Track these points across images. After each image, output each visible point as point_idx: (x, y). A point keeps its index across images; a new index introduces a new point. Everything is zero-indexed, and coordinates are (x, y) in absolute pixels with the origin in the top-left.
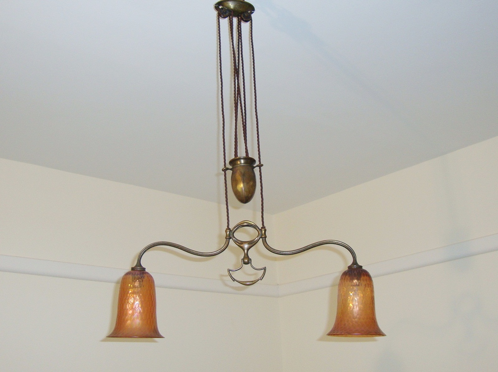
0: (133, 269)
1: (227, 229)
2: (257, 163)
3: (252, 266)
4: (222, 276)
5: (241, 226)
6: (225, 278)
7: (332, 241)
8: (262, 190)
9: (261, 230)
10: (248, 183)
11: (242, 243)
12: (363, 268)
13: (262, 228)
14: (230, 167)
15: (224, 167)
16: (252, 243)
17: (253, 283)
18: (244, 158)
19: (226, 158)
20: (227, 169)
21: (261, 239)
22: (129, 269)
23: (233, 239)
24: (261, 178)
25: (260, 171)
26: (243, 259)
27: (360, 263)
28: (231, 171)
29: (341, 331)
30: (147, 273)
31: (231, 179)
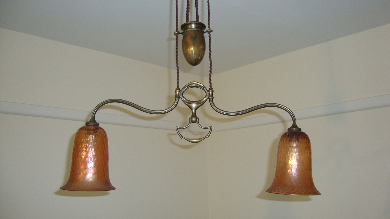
0: (87, 124)
1: (176, 89)
2: (207, 29)
3: (199, 125)
4: (170, 134)
5: (190, 86)
6: (172, 136)
7: (275, 104)
8: (210, 54)
9: (209, 91)
10: (198, 47)
11: (191, 102)
12: (302, 130)
13: (209, 89)
14: (182, 32)
15: (176, 31)
16: (200, 103)
17: (200, 140)
18: (195, 24)
19: (178, 23)
20: (179, 33)
21: (208, 100)
22: (83, 124)
23: (182, 98)
24: (210, 43)
25: (209, 36)
26: (191, 118)
27: (299, 125)
28: (183, 35)
29: (282, 191)
30: (101, 128)
31: (183, 42)
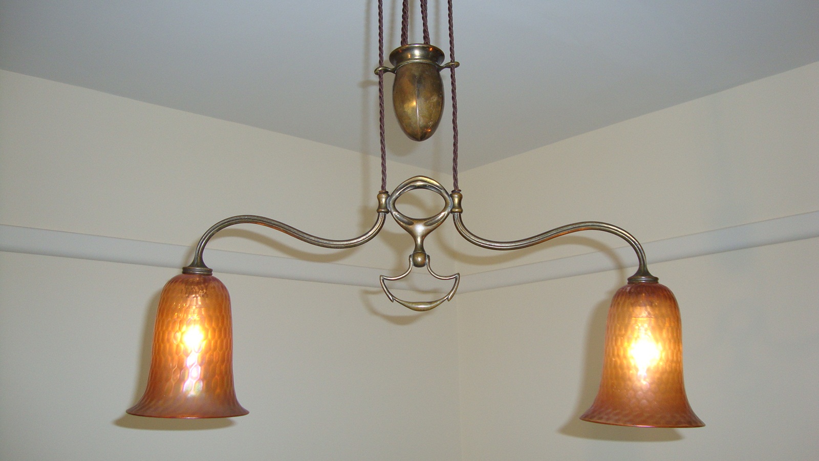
0: (186, 270)
1: (380, 193)
2: (447, 59)
3: (431, 272)
4: (367, 292)
5: (411, 186)
6: (372, 298)
7: (598, 224)
8: (454, 114)
9: (451, 196)
10: (427, 99)
11: (412, 222)
12: (661, 282)
13: (452, 192)
14: (391, 67)
15: (378, 65)
16: (433, 223)
17: (433, 305)
18: (422, 49)
19: (384, 48)
20: (386, 70)
21: (451, 215)
22: (177, 272)
23: (394, 213)
24: (453, 91)
25: (452, 76)
26: (413, 256)
27: (653, 270)
28: (393, 76)
29: (617, 418)
30: (215, 280)
31: (394, 90)
